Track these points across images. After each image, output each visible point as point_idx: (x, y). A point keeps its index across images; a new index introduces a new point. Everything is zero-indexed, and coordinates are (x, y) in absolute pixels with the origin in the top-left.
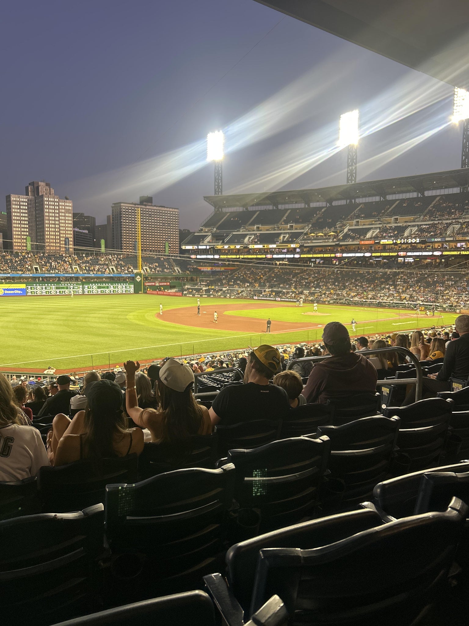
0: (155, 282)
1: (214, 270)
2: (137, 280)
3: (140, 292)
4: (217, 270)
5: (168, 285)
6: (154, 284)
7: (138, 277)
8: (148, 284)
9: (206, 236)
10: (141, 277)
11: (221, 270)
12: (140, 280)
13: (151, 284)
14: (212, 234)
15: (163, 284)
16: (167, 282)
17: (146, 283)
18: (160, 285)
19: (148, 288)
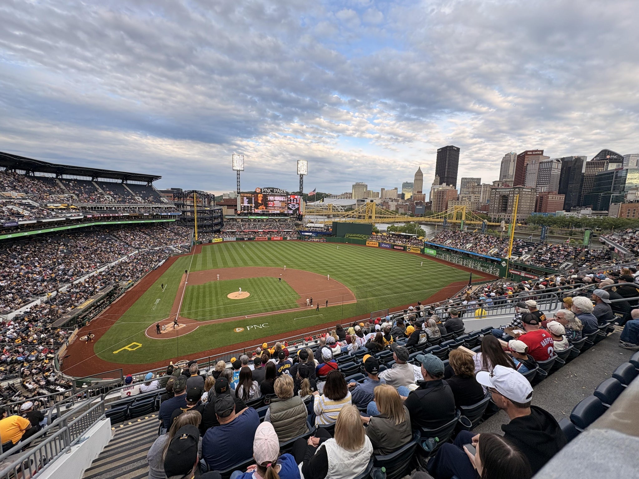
0: (520, 272)
6: (519, 273)
7: (504, 262)
8: (512, 272)
10: (507, 263)
12: (505, 265)
13: (515, 272)
15: (529, 276)
17: (511, 270)
18: (525, 277)
19: (512, 275)
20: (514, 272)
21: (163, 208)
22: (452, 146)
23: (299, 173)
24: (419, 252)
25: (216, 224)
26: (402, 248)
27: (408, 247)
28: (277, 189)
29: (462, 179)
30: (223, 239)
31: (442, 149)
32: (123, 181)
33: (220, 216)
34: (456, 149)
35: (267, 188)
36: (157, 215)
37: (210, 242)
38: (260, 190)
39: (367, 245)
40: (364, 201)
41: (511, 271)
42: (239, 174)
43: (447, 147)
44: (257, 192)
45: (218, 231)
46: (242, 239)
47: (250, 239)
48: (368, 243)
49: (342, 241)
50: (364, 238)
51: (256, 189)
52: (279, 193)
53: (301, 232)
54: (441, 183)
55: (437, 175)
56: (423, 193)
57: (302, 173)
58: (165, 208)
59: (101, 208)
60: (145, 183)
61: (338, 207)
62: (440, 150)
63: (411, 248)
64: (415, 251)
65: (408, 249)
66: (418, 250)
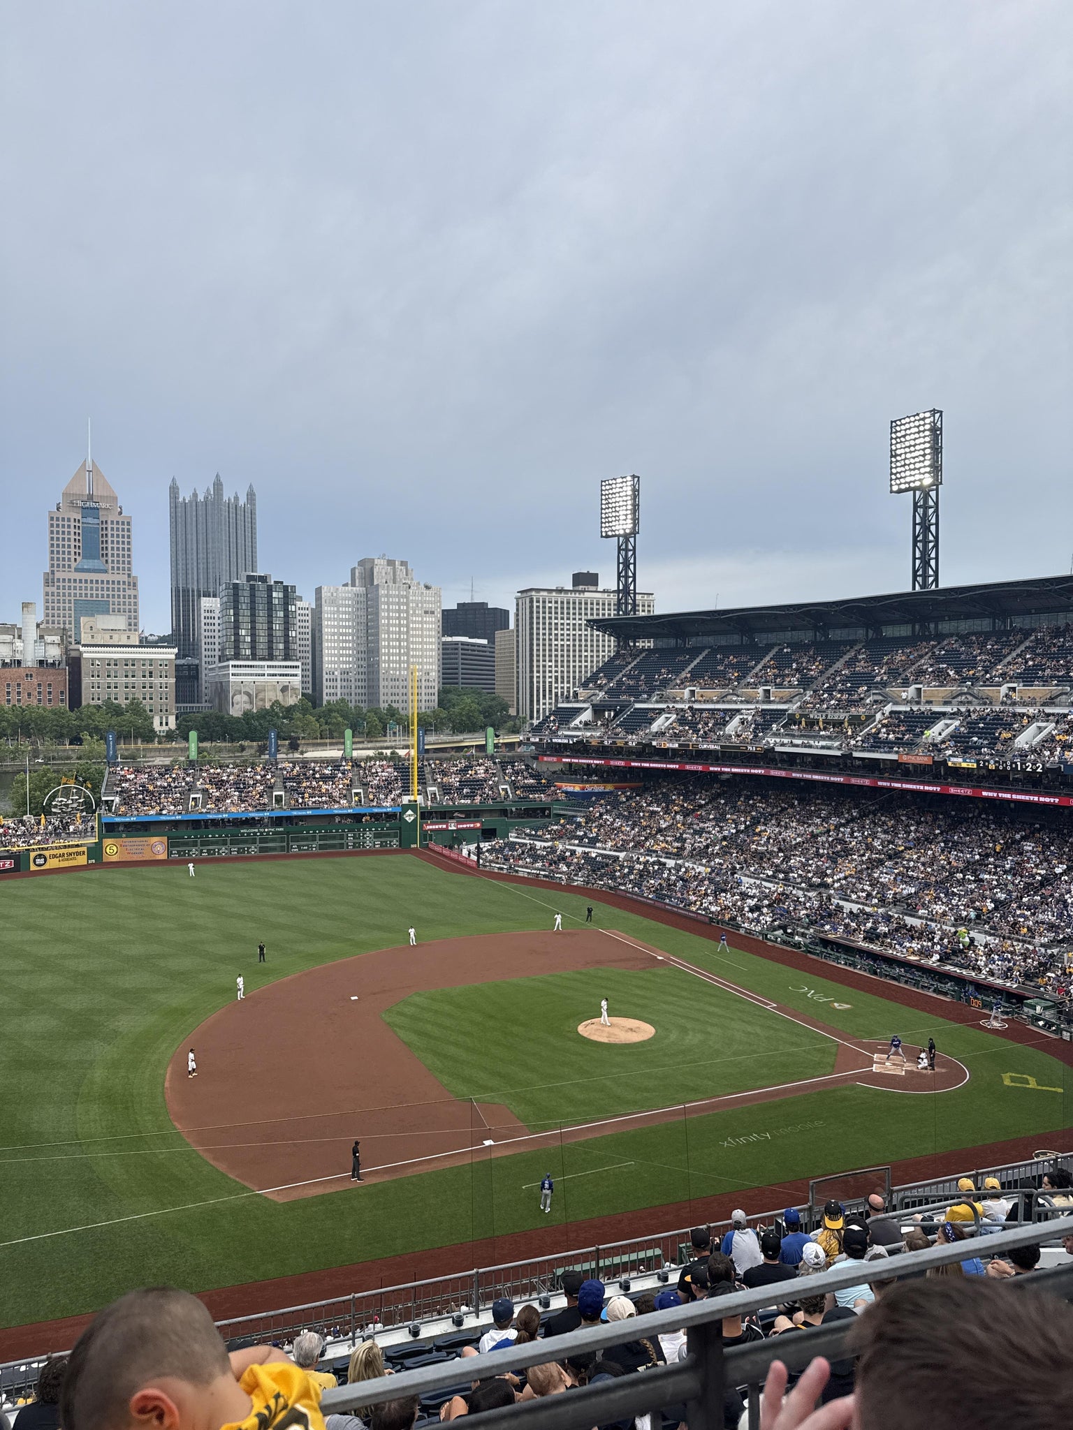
0: (447, 823)
1: (589, 790)
2: (407, 819)
3: (412, 846)
4: (596, 791)
5: (477, 829)
6: (444, 826)
7: (410, 812)
8: (431, 827)
9: (578, 711)
10: (415, 812)
11: (607, 790)
12: (412, 818)
13: (437, 827)
14: (593, 706)
15: (465, 826)
16: (474, 822)
17: (427, 824)
18: (458, 830)
19: (431, 836)
20: (434, 827)
24: (83, 860)
26: (9, 864)
27: (33, 855)
41: (428, 827)
63: (46, 853)
64: (67, 860)
65: (34, 862)
66: (78, 854)
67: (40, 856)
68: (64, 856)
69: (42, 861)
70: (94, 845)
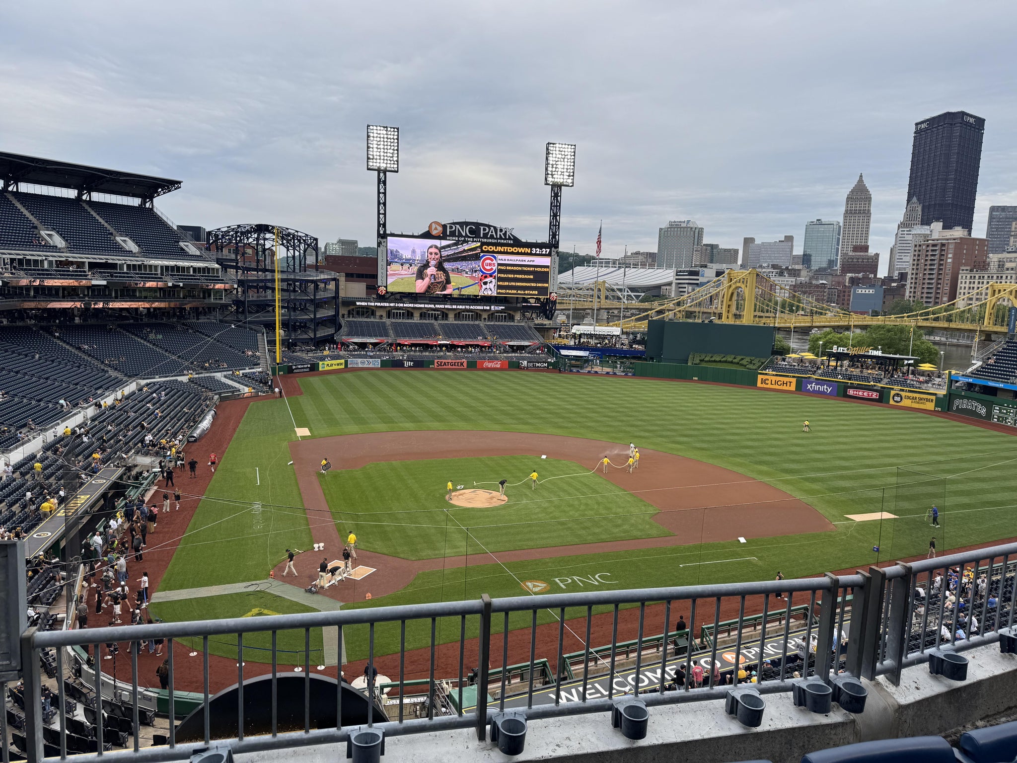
21: (188, 268)
22: (963, 114)
23: (550, 179)
24: (931, 406)
25: (324, 322)
26: (875, 395)
27: (893, 393)
28: (489, 226)
29: (993, 209)
30: (346, 362)
31: (932, 121)
32: (80, 194)
33: (334, 298)
34: (972, 120)
35: (462, 224)
36: (174, 286)
37: (314, 368)
38: (440, 229)
39: (759, 384)
40: (696, 273)
42: (385, 183)
43: (948, 115)
44: (434, 233)
45: (329, 340)
46: (398, 364)
47: (419, 364)
48: (763, 381)
49: (681, 374)
50: (751, 366)
51: (430, 226)
52: (492, 237)
53: (559, 347)
54: (926, 222)
55: (915, 199)
56: (872, 251)
57: (558, 179)
58: (194, 269)
59: (36, 261)
60: (135, 202)
61: (620, 290)
62: (923, 126)
63: (903, 394)
64: (918, 403)
65: (893, 398)
66: (928, 400)
67: (898, 395)
68: (916, 399)
69: (896, 398)
70: (942, 396)
